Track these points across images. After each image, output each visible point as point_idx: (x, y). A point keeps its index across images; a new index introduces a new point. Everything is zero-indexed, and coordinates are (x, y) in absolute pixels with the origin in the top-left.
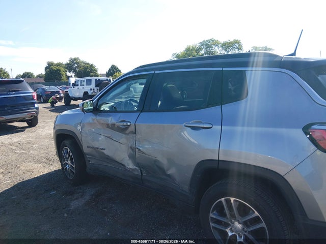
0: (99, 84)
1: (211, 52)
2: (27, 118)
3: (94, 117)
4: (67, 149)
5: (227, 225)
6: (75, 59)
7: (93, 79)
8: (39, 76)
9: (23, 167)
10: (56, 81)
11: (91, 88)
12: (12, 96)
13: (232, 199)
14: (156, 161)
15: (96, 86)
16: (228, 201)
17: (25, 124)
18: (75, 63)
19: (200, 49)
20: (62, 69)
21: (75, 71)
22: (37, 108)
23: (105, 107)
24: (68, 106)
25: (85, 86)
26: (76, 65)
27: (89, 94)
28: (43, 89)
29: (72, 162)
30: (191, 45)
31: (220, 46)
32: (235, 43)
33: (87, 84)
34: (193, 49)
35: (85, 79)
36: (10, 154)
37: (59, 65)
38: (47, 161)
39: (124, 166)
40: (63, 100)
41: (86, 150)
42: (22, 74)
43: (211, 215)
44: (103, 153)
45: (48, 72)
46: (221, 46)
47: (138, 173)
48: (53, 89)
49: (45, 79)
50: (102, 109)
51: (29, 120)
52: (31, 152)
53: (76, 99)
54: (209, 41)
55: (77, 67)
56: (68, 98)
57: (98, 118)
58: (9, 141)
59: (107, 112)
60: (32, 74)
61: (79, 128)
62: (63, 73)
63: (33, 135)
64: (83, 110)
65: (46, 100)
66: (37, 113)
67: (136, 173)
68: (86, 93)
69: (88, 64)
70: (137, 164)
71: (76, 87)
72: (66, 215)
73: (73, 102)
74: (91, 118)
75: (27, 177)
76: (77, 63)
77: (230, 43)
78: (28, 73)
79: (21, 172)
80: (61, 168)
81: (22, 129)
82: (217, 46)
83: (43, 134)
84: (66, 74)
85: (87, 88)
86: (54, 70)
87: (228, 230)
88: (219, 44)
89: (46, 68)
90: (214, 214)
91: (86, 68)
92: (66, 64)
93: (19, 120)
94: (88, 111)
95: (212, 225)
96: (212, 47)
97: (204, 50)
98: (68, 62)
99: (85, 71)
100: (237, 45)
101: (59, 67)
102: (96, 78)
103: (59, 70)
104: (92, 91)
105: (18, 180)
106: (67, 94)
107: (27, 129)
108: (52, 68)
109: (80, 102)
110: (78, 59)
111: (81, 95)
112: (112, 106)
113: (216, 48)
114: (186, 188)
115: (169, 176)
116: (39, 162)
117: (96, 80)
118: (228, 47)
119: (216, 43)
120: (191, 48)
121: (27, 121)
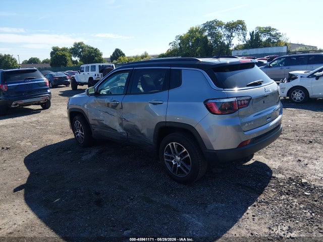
0: (103, 70)
1: (214, 33)
2: (41, 102)
3: (96, 99)
4: (78, 122)
5: (172, 159)
6: (79, 44)
7: (97, 65)
8: (45, 62)
9: (45, 138)
10: (62, 67)
11: (95, 74)
12: (28, 83)
13: (174, 143)
14: (135, 125)
15: (100, 72)
16: (172, 145)
17: (39, 107)
18: (79, 48)
19: (204, 30)
20: (67, 54)
21: (79, 56)
22: (50, 93)
23: (104, 92)
24: (75, 90)
25: (90, 72)
26: (81, 50)
27: (94, 79)
28: (51, 75)
29: (82, 131)
30: (195, 27)
31: (223, 27)
32: (239, 24)
33: (92, 71)
34: (197, 30)
35: (90, 65)
36: (33, 129)
37: (64, 49)
38: (63, 133)
39: (117, 130)
40: (70, 85)
41: (91, 122)
42: (28, 60)
43: (165, 154)
44: (103, 123)
45: (54, 57)
46: (225, 28)
47: (125, 135)
48: (60, 74)
49: (51, 65)
50: (101, 93)
51: (43, 103)
52: (49, 128)
53: (82, 84)
54: (213, 22)
55: (82, 51)
56: (75, 84)
57: (98, 99)
58: (29, 120)
59: (105, 95)
60: (38, 60)
61: (85, 106)
62: (68, 58)
63: (48, 115)
64: (88, 94)
65: (55, 85)
66: (50, 97)
67: (124, 135)
68: (91, 79)
69: (92, 48)
70: (125, 129)
71: (82, 73)
72: (79, 163)
73: (79, 87)
74: (93, 99)
75: (49, 143)
76: (82, 48)
77: (233, 24)
78: (34, 59)
79: (44, 141)
80: (74, 137)
81: (38, 111)
82: (220, 27)
83: (56, 114)
84: (71, 59)
85: (92, 74)
86: (60, 55)
87: (173, 161)
88: (222, 25)
89: (52, 54)
90: (166, 153)
91: (90, 53)
92: (70, 49)
93: (34, 103)
94: (91, 95)
95: (165, 159)
96: (216, 29)
97: (207, 31)
98: (73, 47)
99: (90, 56)
100: (241, 26)
101: (64, 53)
102: (99, 64)
103: (64, 55)
104: (97, 76)
105: (43, 145)
106: (73, 80)
107: (42, 111)
108: (57, 54)
109: (86, 87)
110: (82, 43)
111: (87, 80)
112: (108, 91)
113: (220, 29)
114: (152, 140)
115: (143, 134)
116: (57, 134)
117: (100, 66)
118: (232, 28)
119: (220, 24)
120: (194, 29)
121: (41, 105)
